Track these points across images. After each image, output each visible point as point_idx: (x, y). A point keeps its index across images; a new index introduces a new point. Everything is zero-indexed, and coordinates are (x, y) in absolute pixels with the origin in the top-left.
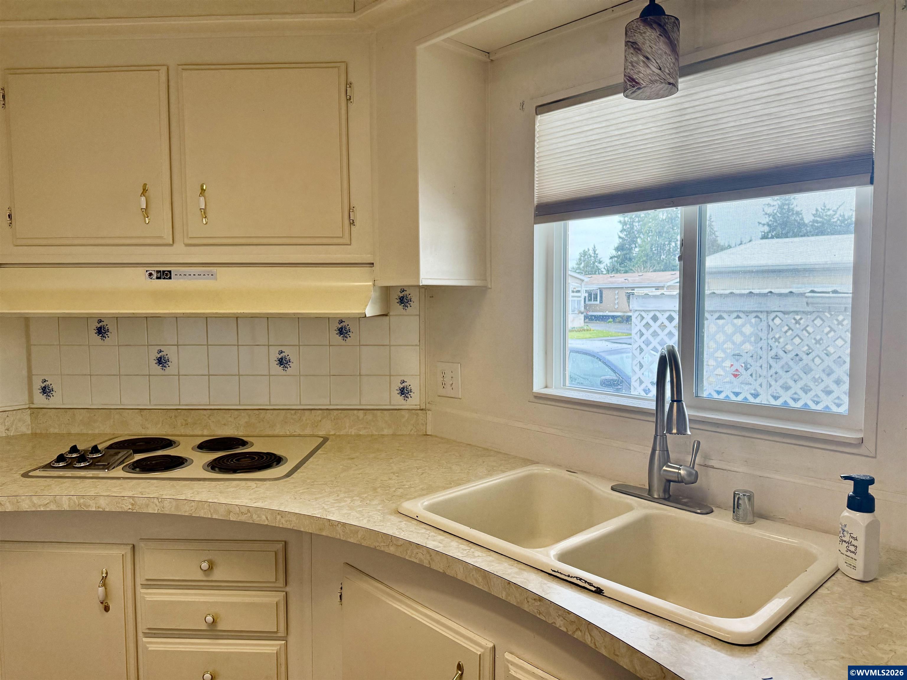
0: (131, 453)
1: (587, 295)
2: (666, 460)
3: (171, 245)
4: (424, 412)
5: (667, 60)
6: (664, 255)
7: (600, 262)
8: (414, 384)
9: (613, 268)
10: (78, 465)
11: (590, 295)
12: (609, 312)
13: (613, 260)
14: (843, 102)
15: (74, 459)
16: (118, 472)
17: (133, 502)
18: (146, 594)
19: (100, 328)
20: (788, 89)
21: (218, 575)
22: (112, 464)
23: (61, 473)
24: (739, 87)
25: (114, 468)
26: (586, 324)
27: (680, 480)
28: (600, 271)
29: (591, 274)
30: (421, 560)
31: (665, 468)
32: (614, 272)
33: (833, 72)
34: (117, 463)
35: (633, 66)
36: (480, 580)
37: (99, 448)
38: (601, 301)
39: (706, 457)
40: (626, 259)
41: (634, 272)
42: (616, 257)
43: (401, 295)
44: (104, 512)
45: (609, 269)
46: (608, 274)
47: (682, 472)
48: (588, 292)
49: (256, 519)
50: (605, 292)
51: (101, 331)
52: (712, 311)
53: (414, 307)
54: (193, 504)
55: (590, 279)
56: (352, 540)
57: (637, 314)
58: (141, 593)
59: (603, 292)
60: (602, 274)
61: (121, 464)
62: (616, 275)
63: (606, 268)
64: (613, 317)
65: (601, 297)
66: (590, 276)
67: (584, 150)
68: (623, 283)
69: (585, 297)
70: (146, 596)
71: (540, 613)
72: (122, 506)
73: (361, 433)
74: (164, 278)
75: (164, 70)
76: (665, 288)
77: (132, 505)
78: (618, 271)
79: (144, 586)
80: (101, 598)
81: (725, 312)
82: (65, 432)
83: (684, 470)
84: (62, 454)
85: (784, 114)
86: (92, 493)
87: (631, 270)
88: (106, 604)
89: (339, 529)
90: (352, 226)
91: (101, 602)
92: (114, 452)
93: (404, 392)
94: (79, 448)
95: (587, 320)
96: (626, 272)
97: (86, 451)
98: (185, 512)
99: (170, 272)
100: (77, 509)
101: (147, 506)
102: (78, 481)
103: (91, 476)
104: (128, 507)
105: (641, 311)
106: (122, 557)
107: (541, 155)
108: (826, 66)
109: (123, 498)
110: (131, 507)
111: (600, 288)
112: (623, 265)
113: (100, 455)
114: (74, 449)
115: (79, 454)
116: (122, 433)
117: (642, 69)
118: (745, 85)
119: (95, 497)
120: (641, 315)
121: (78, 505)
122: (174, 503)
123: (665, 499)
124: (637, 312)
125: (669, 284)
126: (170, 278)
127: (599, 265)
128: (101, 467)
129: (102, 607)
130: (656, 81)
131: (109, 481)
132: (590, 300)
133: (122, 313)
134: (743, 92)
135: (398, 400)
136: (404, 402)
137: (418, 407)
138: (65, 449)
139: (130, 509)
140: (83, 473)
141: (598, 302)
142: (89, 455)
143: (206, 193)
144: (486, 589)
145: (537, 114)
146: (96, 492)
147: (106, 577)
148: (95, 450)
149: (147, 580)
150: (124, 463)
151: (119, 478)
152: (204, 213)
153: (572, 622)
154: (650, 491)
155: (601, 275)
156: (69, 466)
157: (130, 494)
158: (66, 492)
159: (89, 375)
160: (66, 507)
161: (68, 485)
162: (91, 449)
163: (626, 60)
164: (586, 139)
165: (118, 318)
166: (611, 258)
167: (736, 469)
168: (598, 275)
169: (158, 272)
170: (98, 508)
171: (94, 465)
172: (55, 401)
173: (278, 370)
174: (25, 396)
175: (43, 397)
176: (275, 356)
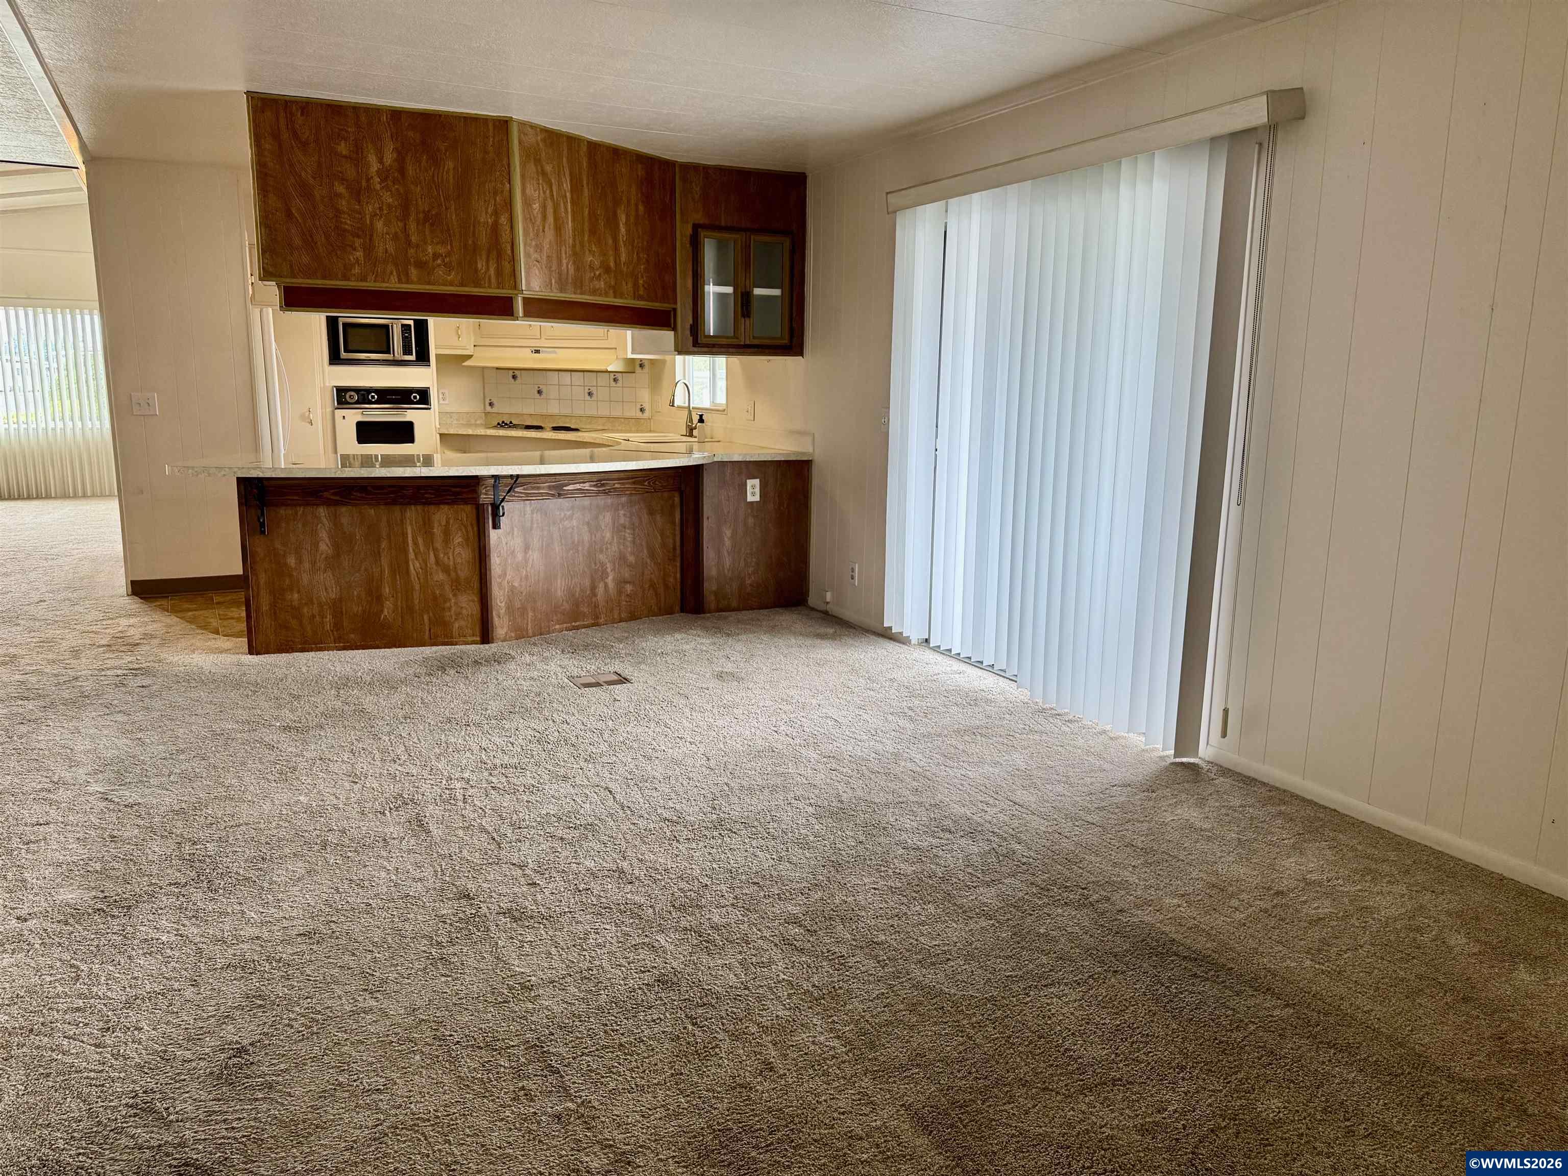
3: (540, 339)
4: (650, 420)
8: (647, 406)
19: (514, 375)
43: (641, 363)
53: (646, 369)
74: (538, 353)
82: (499, 418)
84: (498, 424)
93: (642, 410)
94: (505, 422)
113: (512, 426)
114: (503, 422)
126: (540, 353)
133: (522, 368)
135: (639, 414)
136: (642, 415)
137: (648, 418)
138: (499, 422)
140: (507, 429)
156: (502, 426)
159: (509, 398)
165: (521, 370)
169: (535, 351)
172: (495, 410)
173: (588, 398)
174: (483, 407)
175: (490, 407)
176: (587, 391)
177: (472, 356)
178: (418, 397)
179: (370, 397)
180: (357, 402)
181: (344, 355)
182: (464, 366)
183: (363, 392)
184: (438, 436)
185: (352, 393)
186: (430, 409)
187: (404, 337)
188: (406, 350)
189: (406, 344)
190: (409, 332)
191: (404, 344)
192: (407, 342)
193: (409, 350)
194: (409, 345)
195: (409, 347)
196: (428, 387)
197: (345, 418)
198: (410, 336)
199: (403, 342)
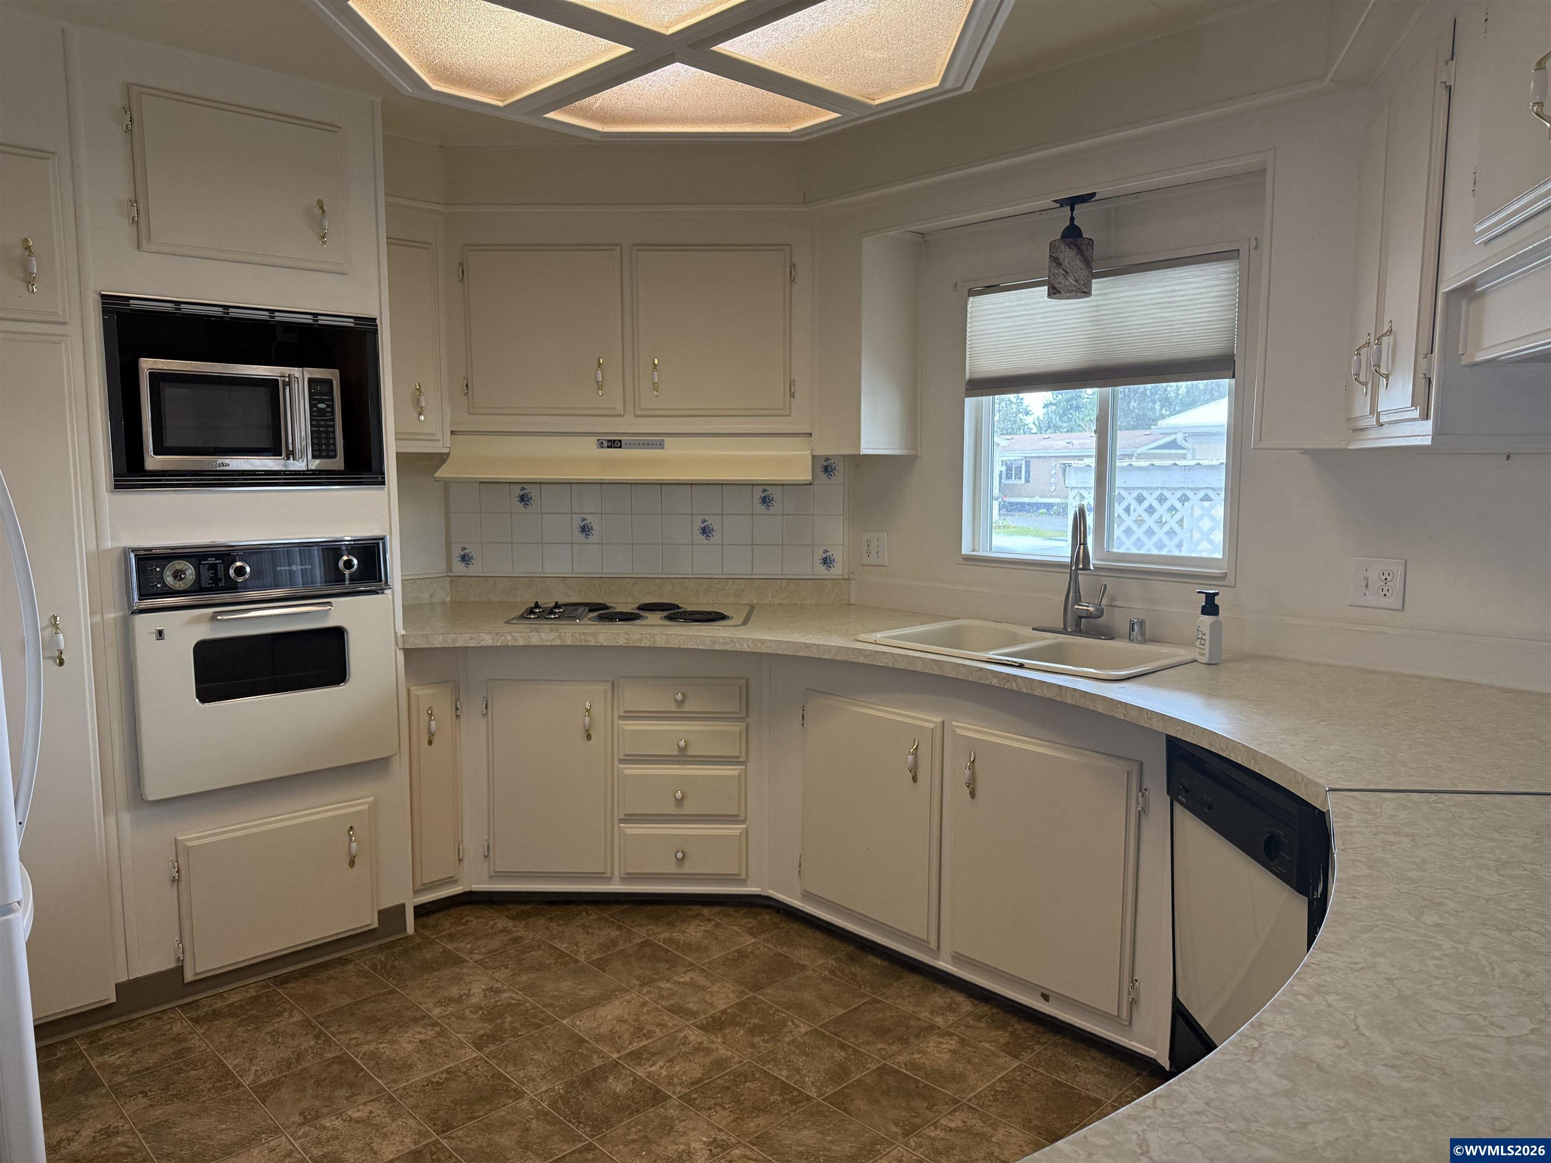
1: (1004, 468)
2: (1078, 600)
3: (621, 416)
4: (848, 581)
5: (1083, 273)
6: (1135, 402)
7: (1027, 413)
8: (837, 554)
9: (1049, 424)
10: (551, 617)
11: (1009, 469)
12: (1040, 497)
13: (1050, 410)
14: (1216, 314)
15: (543, 613)
18: (625, 724)
19: (523, 495)
20: (1178, 299)
21: (688, 707)
22: (579, 616)
23: (541, 622)
24: (1142, 292)
25: (583, 619)
26: (1002, 517)
27: (1089, 616)
28: (1026, 427)
29: (1011, 434)
30: (886, 663)
31: (1076, 607)
32: (1049, 431)
33: (1209, 290)
34: (582, 616)
35: (1055, 277)
36: (936, 667)
37: (561, 605)
38: (1027, 481)
39: (1112, 599)
40: (1071, 406)
41: (1085, 430)
42: (1055, 404)
43: (826, 464)
44: (602, 646)
45: (1042, 425)
46: (1041, 433)
47: (1091, 609)
48: (1006, 464)
49: (738, 647)
50: (1034, 464)
51: (524, 498)
52: (1174, 489)
53: (839, 476)
54: (682, 637)
55: (1008, 442)
56: (826, 657)
57: (1075, 492)
58: (618, 723)
59: (1031, 464)
60: (1030, 433)
61: (586, 617)
62: (1053, 436)
63: (1037, 423)
64: (1049, 506)
65: (1028, 472)
66: (1010, 437)
67: (1012, 333)
68: (1064, 448)
69: (1001, 472)
70: (622, 727)
71: (981, 679)
73: (784, 602)
74: (615, 447)
75: (618, 249)
76: (1134, 458)
77: (627, 639)
78: (1057, 428)
79: (622, 717)
80: (587, 726)
81: (1188, 488)
82: (485, 600)
83: (1092, 607)
84: (527, 609)
85: (1174, 318)
87: (1080, 425)
88: (589, 733)
89: (814, 649)
90: (792, 399)
91: (585, 731)
93: (827, 561)
94: (540, 604)
95: (1004, 511)
96: (1070, 430)
97: (549, 607)
98: (674, 644)
99: (620, 441)
100: (578, 644)
101: (640, 640)
103: (568, 623)
104: (623, 642)
105: (1081, 488)
106: (603, 693)
107: (972, 334)
108: (1204, 284)
110: (625, 641)
111: (1025, 457)
112: (1065, 418)
113: (562, 610)
114: (537, 605)
115: (544, 609)
117: (1062, 281)
118: (1146, 292)
120: (1081, 494)
121: (580, 640)
122: (664, 638)
123: (1076, 632)
124: (1075, 490)
125: (1139, 451)
126: (620, 447)
127: (1025, 417)
128: (570, 618)
129: (586, 735)
130: (1073, 291)
132: (1009, 477)
134: (1145, 297)
135: (821, 570)
136: (826, 572)
137: (841, 577)
138: (526, 606)
140: (559, 622)
141: (1023, 481)
142: (553, 610)
143: (658, 367)
144: (940, 673)
145: (969, 296)
147: (590, 708)
148: (557, 607)
149: (624, 712)
151: (596, 625)
152: (655, 386)
153: (1004, 678)
154: (1065, 628)
155: (1028, 436)
156: (542, 617)
159: (510, 543)
160: (569, 642)
162: (553, 606)
163: (1050, 271)
164: (1014, 324)
166: (1046, 406)
167: (1135, 606)
168: (1023, 436)
169: (609, 441)
171: (565, 616)
172: (475, 569)
173: (701, 538)
174: (444, 564)
175: (462, 565)
176: (698, 525)
177: (448, 455)
178: (355, 561)
179: (231, 572)
180: (197, 588)
181: (153, 461)
182: (436, 480)
183: (212, 561)
184: (401, 656)
185: (186, 566)
186: (384, 592)
187: (314, 411)
188: (320, 444)
189: (321, 429)
190: (327, 400)
191: (317, 429)
192: (323, 423)
193: (328, 444)
194: (327, 432)
195: (327, 438)
196: (383, 539)
197: (160, 636)
198: (329, 410)
199: (314, 423)
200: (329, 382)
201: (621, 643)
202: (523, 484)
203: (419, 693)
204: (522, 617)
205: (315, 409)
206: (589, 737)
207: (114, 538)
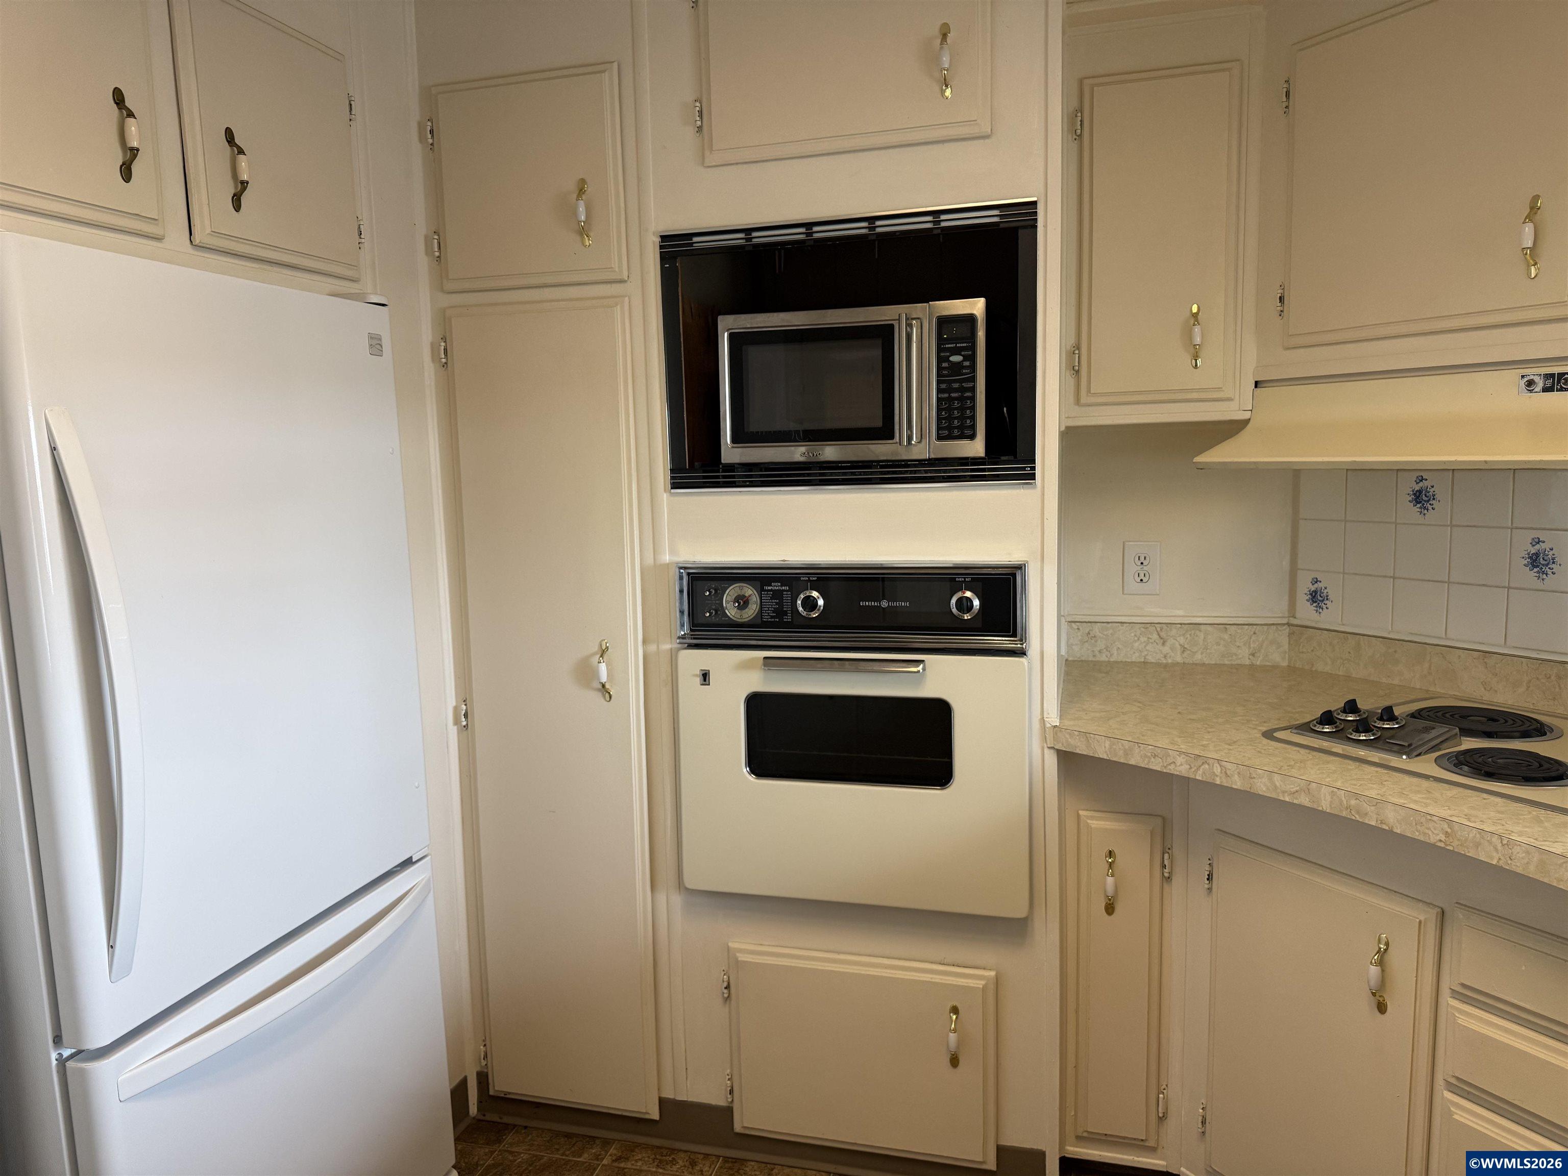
0: (1456, 734)
10: (1354, 736)
15: (1350, 724)
16: (1426, 765)
17: (1449, 830)
18: (1461, 1012)
19: (1420, 491)
22: (1416, 748)
23: (1325, 744)
25: (1419, 755)
34: (1426, 747)
37: (1396, 713)
44: (1391, 832)
51: (1421, 498)
58: (1448, 1004)
61: (1435, 752)
70: (1457, 1015)
72: (1427, 831)
74: (1562, 389)
77: (1447, 835)
79: (1455, 994)
80: (1373, 985)
82: (1340, 673)
84: (1330, 711)
86: (1373, 793)
88: (1381, 999)
91: (1372, 993)
92: (1425, 725)
94: (1360, 705)
97: (1371, 713)
101: (1477, 844)
102: (1352, 765)
103: (1377, 760)
104: (1438, 838)
106: (1417, 926)
109: (1429, 817)
110: (1443, 838)
113: (1397, 726)
114: (1351, 707)
115: (1359, 716)
116: (1443, 691)
119: (1378, 803)
121: (1347, 808)
122: (1536, 856)
128: (1396, 748)
129: (1373, 1002)
131: (1408, 779)
133: (1461, 462)
138: (1336, 704)
139: (1441, 841)
140: (1362, 753)
142: (1375, 722)
146: (1380, 792)
147: (1386, 950)
148: (1388, 714)
149: (1463, 985)
150: (1440, 750)
151: (1427, 777)
156: (1339, 734)
157: (1445, 813)
158: (1328, 780)
159: (1391, 577)
160: (1325, 805)
161: (1334, 768)
162: (1380, 711)
165: (1453, 472)
169: (1549, 376)
170: (1381, 823)
171: (1381, 742)
172: (1330, 618)
175: (1311, 609)
177: (1246, 422)
178: (976, 603)
179: (800, 602)
180: (756, 624)
181: (730, 450)
182: (1201, 468)
183: (776, 586)
184: (1051, 760)
185: (749, 591)
186: (1022, 653)
187: (945, 368)
188: (950, 419)
189: (953, 395)
190: (963, 349)
191: (946, 395)
192: (956, 385)
193: (962, 418)
194: (961, 399)
195: (962, 409)
196: (1020, 567)
197: (705, 680)
198: (967, 363)
199: (943, 386)
200: (970, 319)
201: (1433, 839)
202: (1420, 473)
203: (1094, 823)
204: (1305, 728)
205: (945, 365)
206: (1382, 1008)
207: (672, 551)
